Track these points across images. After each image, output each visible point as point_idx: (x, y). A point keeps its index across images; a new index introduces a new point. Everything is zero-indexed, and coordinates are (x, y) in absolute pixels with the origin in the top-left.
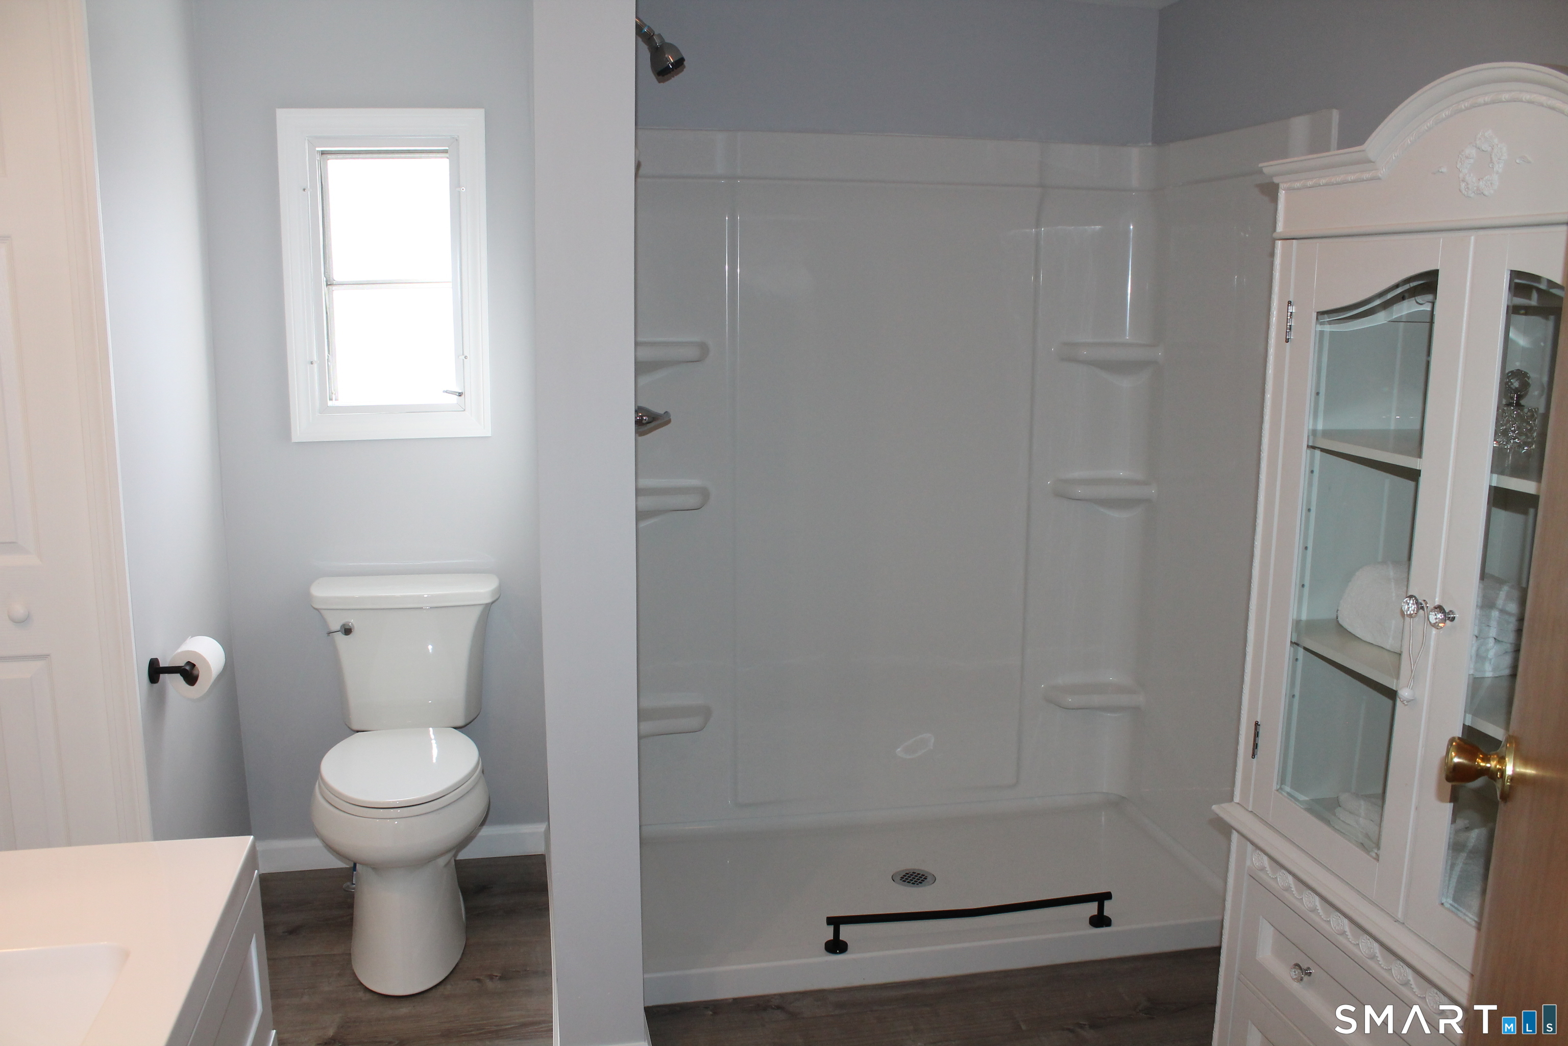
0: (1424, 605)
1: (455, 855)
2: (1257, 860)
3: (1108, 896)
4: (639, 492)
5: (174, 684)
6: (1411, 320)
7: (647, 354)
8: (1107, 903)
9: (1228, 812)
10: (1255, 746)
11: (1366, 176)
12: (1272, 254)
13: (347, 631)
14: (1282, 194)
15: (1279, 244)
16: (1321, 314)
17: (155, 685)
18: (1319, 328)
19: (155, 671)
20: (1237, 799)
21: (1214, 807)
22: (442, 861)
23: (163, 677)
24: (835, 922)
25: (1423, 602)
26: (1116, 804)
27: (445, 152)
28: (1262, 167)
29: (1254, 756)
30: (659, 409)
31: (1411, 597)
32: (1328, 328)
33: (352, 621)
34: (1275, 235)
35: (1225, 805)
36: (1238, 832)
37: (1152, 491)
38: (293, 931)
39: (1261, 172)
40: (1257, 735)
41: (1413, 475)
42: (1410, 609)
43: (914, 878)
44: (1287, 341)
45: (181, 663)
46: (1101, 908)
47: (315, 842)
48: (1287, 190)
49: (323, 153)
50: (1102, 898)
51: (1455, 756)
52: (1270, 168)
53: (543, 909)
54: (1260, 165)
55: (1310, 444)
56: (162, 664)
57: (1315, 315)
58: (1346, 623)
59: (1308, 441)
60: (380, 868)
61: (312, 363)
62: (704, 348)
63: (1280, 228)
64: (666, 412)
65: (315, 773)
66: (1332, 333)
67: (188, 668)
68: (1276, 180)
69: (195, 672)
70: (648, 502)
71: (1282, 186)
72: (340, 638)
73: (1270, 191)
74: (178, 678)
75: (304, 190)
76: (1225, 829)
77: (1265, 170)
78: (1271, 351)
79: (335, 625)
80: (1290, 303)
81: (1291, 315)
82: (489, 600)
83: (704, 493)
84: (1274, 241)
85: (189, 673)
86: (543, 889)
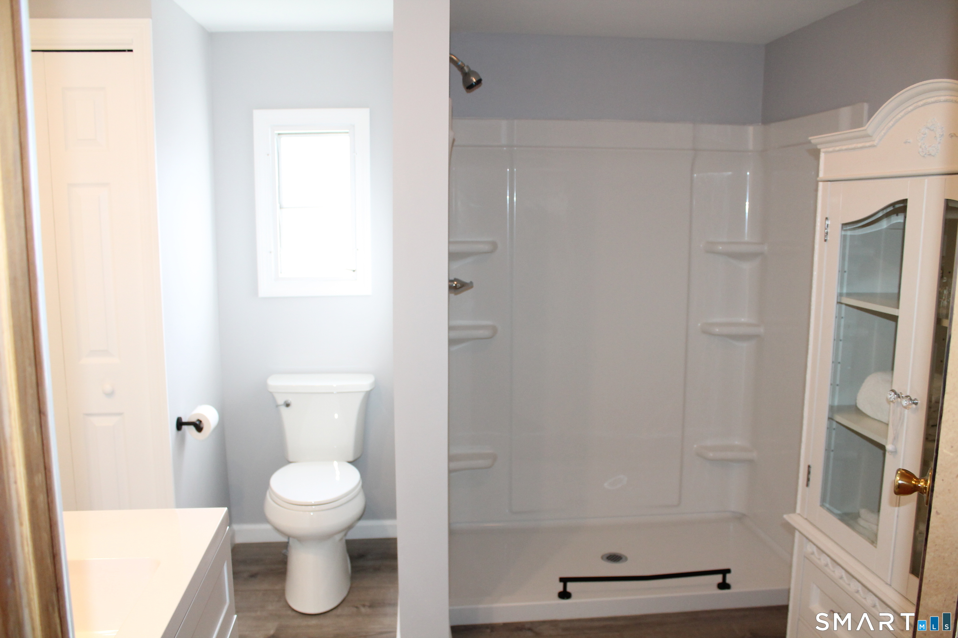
0: (900, 395)
1: (345, 535)
2: (810, 548)
3: (728, 571)
4: (450, 328)
5: (190, 431)
6: (892, 228)
7: (457, 248)
8: (728, 576)
9: (793, 519)
10: (808, 480)
11: (868, 144)
12: (816, 190)
13: (288, 405)
14: (822, 156)
15: (821, 184)
16: (844, 225)
17: (180, 432)
18: (843, 233)
19: (180, 424)
20: (798, 510)
21: (785, 516)
22: (338, 537)
23: (184, 427)
24: (565, 580)
25: (900, 394)
26: (740, 518)
27: (348, 133)
28: (811, 140)
29: (807, 485)
30: (466, 280)
31: (893, 391)
32: (849, 233)
33: (290, 399)
34: (818, 179)
35: (792, 515)
36: (800, 532)
37: (761, 330)
38: (253, 576)
39: (810, 142)
40: (809, 473)
41: (894, 318)
42: (892, 398)
43: (614, 558)
44: (825, 240)
45: (194, 420)
46: (724, 578)
47: (267, 527)
48: (825, 152)
49: (279, 134)
50: (725, 572)
51: (899, 480)
52: (815, 139)
53: (394, 569)
54: (810, 138)
55: (839, 301)
56: (184, 420)
57: (840, 226)
58: (861, 406)
59: (837, 299)
60: (302, 539)
61: (271, 252)
62: (494, 245)
63: (821, 175)
64: (471, 283)
65: (267, 485)
66: (851, 236)
67: (198, 423)
68: (819, 147)
69: (201, 426)
70: (456, 334)
71: (822, 150)
72: (283, 409)
73: (816, 153)
74: (192, 428)
75: (268, 155)
76: (791, 529)
77: (813, 141)
78: (817, 246)
79: (281, 401)
80: (827, 219)
81: (827, 226)
82: (368, 389)
83: (494, 330)
84: (817, 182)
85: (198, 426)
86: (394, 557)
